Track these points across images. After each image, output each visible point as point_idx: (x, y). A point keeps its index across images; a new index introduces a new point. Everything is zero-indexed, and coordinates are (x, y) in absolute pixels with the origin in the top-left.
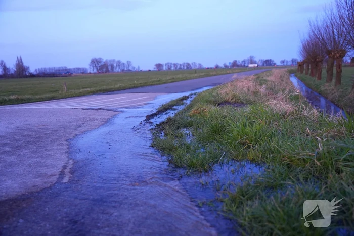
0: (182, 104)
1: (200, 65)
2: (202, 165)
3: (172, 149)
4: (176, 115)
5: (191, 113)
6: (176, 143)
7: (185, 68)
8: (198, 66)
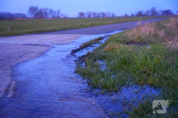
0: (99, 43)
1: (113, 14)
2: (113, 87)
3: (91, 74)
4: (94, 50)
5: (105, 49)
6: (94, 71)
7: (102, 16)
8: (111, 15)
